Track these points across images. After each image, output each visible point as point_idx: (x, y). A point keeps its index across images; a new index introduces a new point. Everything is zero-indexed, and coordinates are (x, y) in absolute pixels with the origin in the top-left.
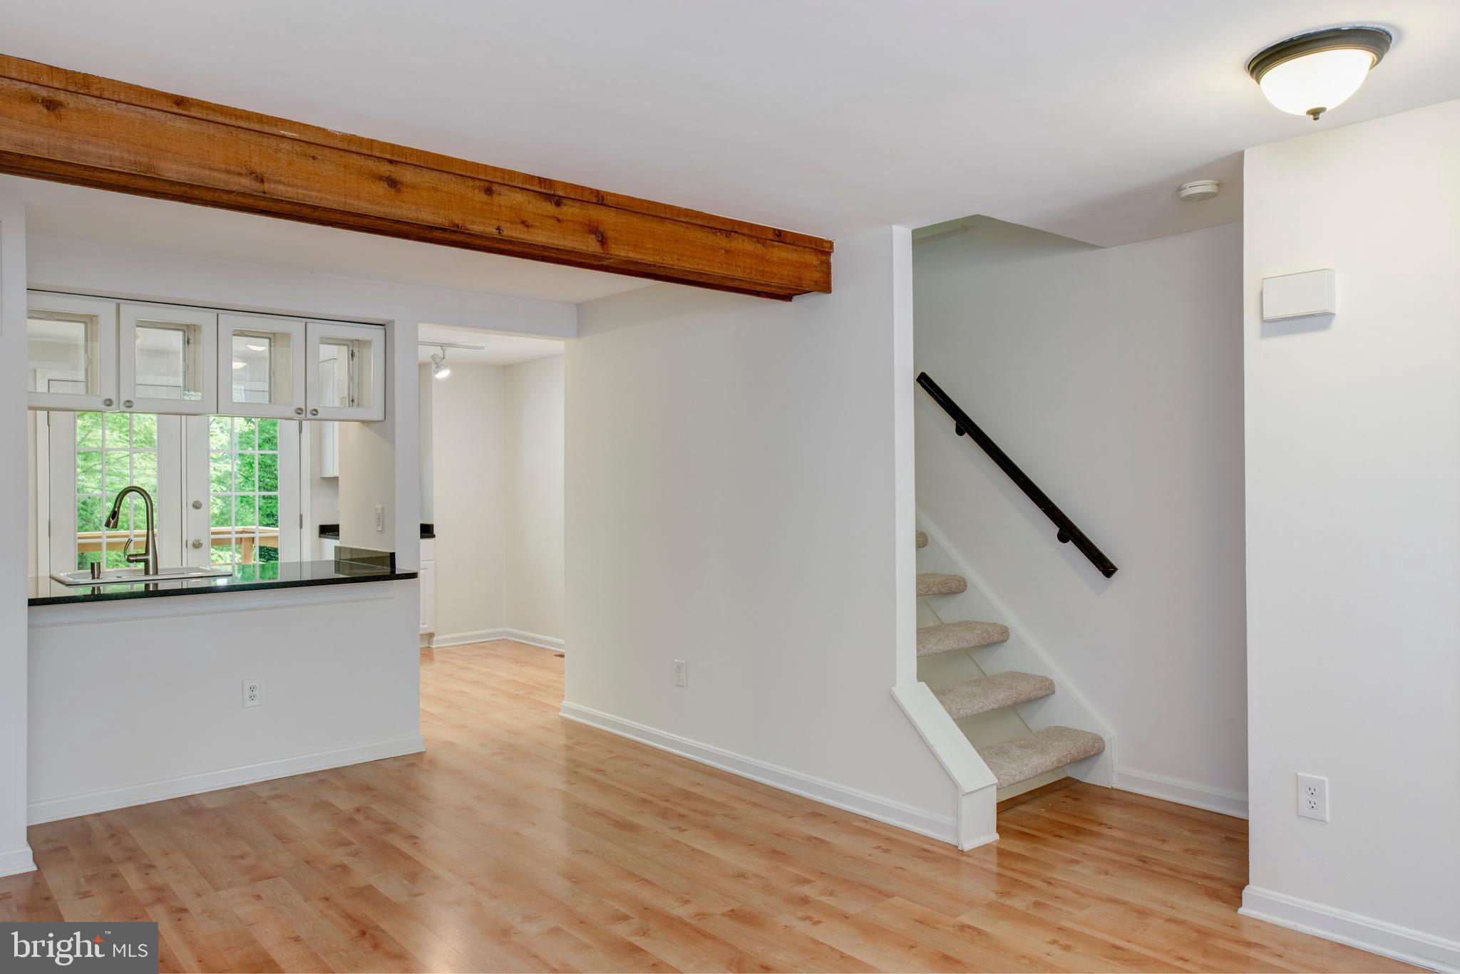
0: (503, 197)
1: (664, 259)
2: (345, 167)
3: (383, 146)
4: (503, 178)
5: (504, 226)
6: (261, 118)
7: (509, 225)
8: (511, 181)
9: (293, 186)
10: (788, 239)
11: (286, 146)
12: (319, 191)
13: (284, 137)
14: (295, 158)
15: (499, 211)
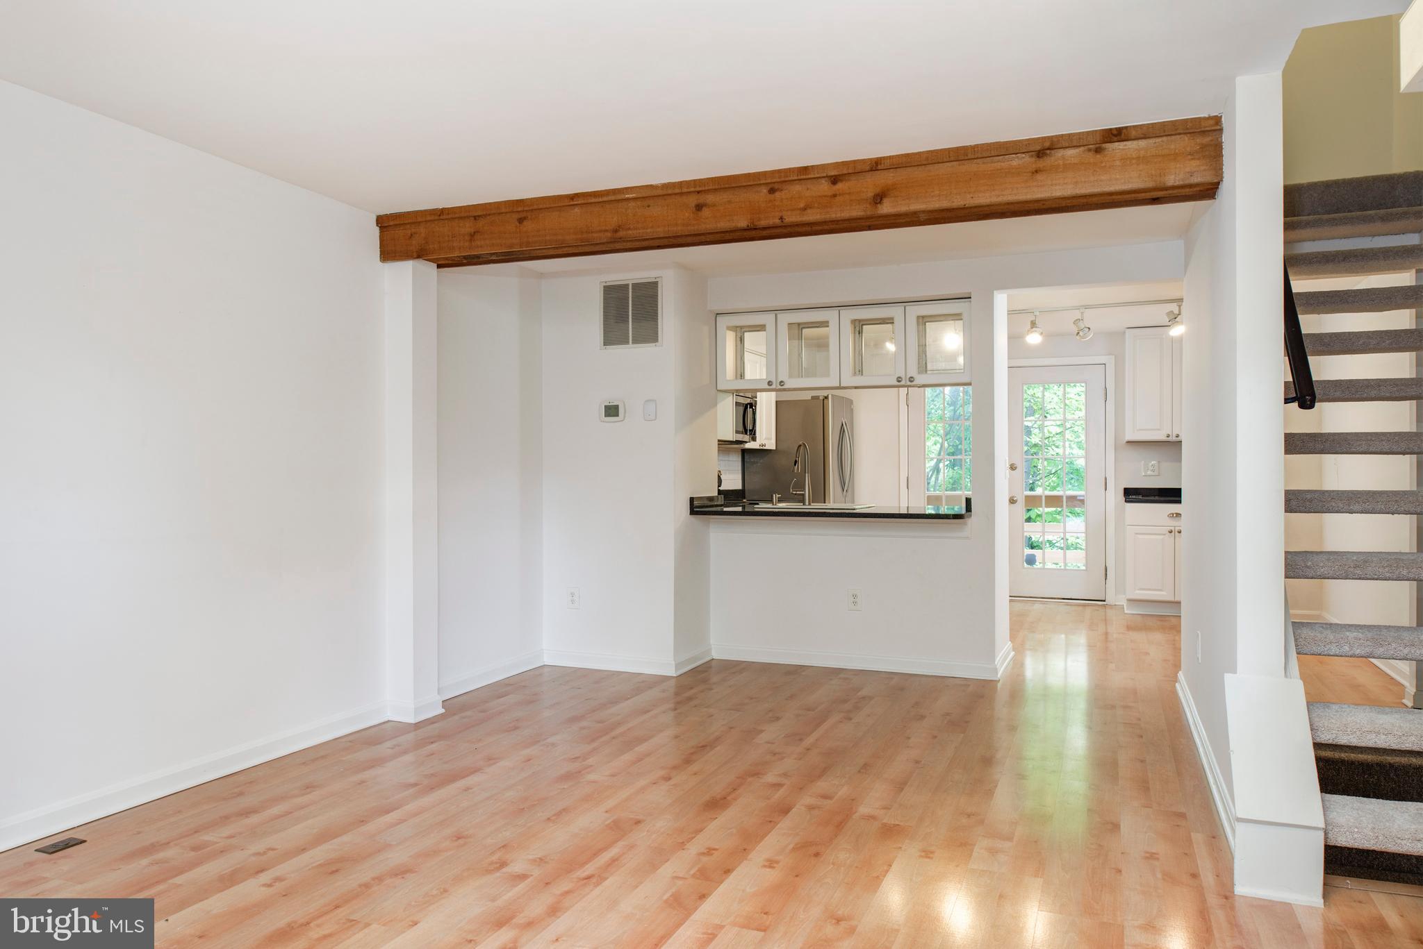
0: (783, 192)
1: (953, 202)
2: (668, 206)
3: (688, 183)
4: (780, 177)
5: (785, 214)
6: (615, 191)
7: (789, 213)
8: (787, 177)
9: (636, 229)
10: (1133, 133)
11: (632, 204)
12: (652, 227)
13: (628, 199)
14: (637, 210)
15: (781, 204)
